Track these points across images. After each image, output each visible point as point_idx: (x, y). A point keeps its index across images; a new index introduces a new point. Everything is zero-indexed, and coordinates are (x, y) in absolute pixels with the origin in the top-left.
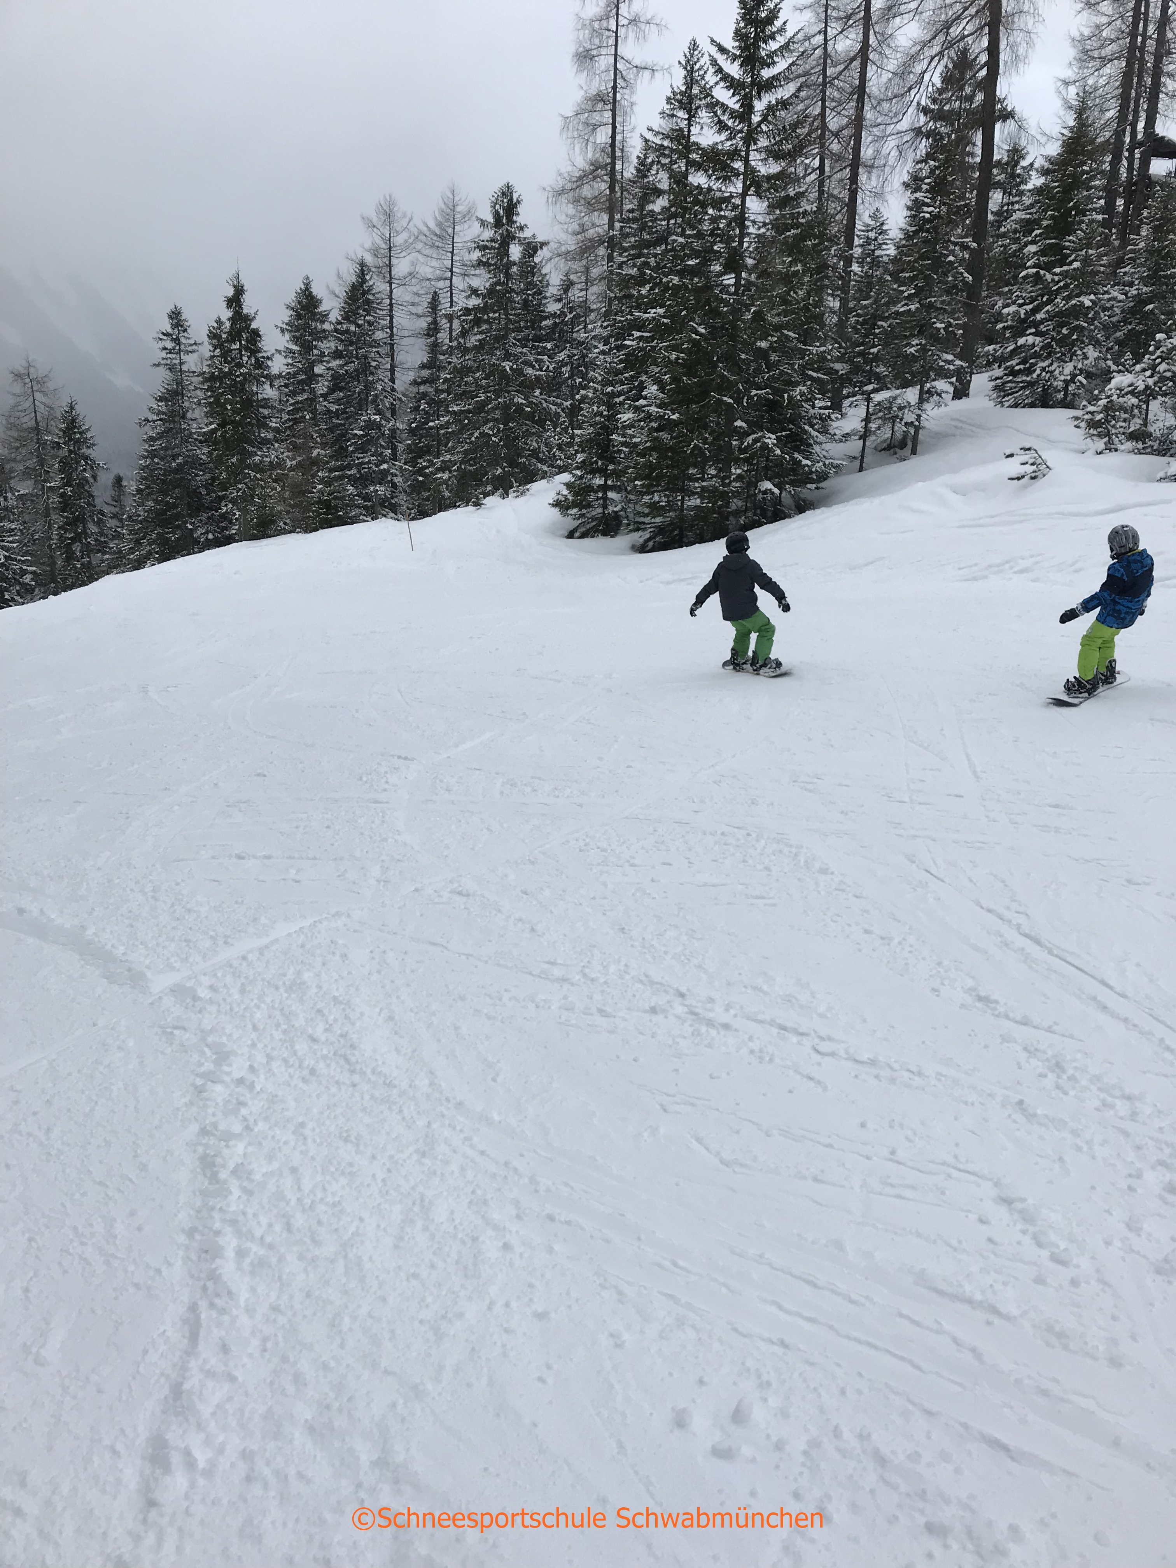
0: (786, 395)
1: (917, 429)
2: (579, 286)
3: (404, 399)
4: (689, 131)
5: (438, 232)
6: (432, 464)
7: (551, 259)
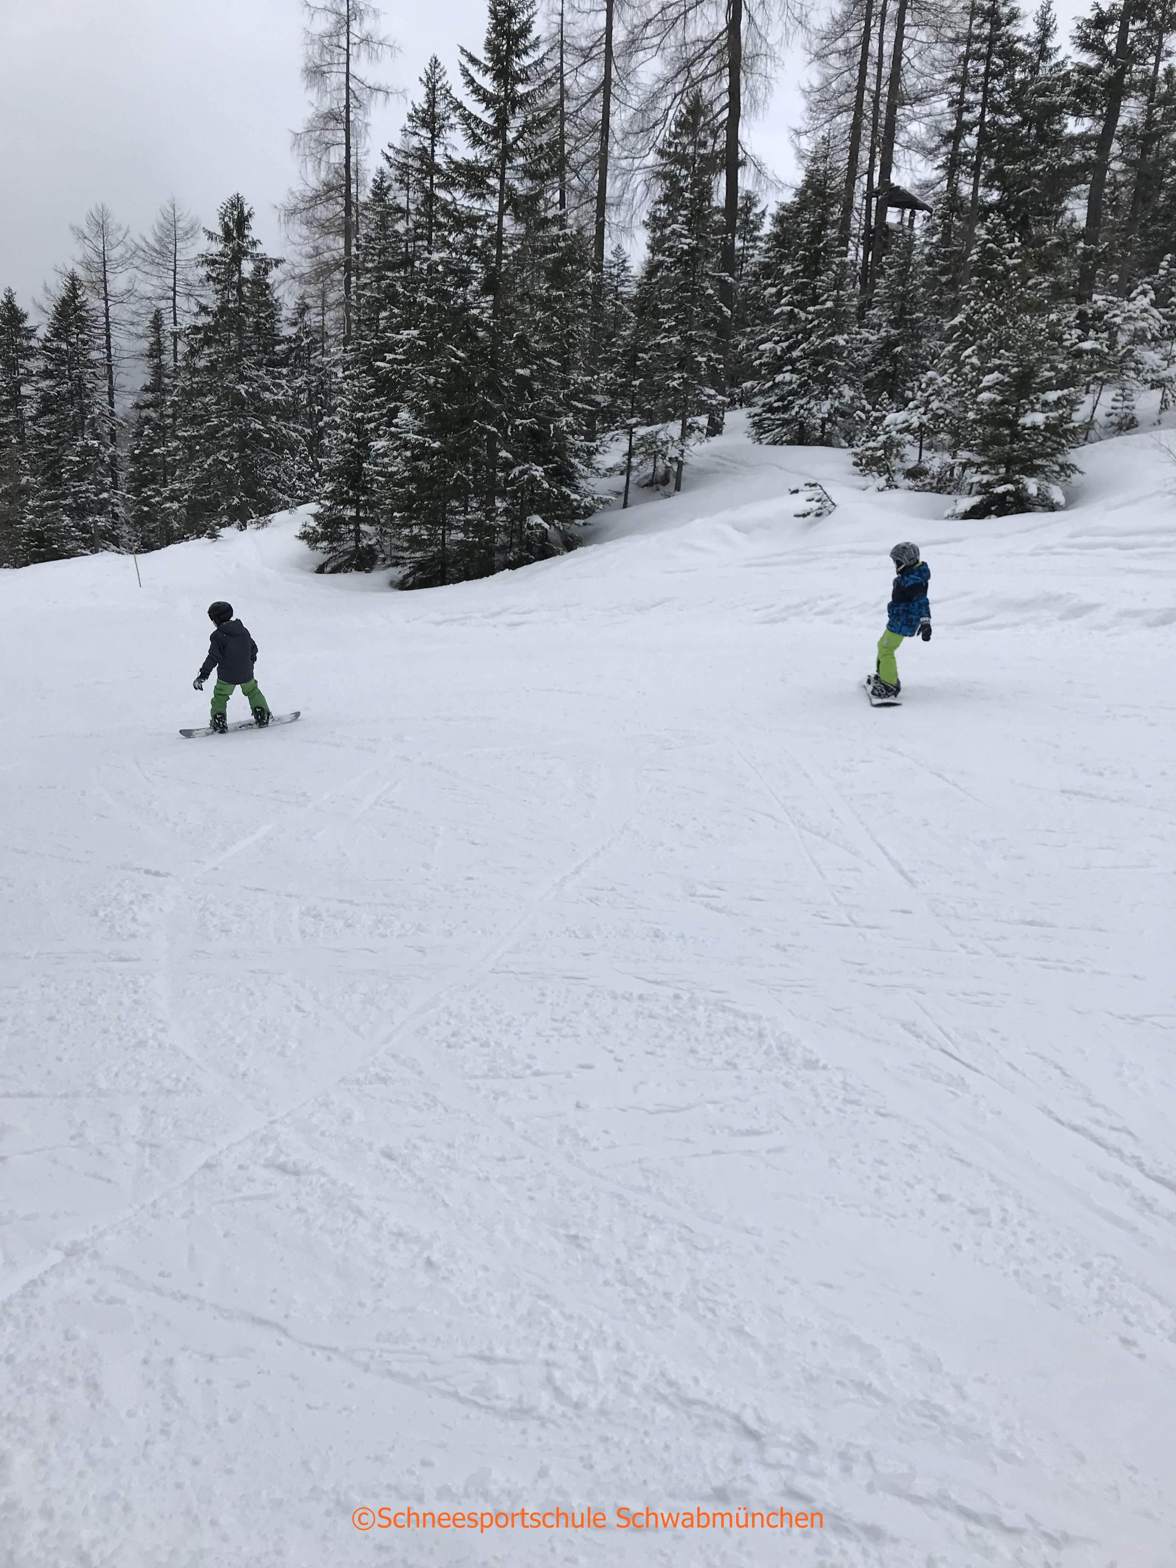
0: (552, 426)
1: (681, 464)
2: (315, 311)
3: (124, 424)
4: (433, 151)
5: (157, 247)
6: (159, 493)
7: (284, 281)
